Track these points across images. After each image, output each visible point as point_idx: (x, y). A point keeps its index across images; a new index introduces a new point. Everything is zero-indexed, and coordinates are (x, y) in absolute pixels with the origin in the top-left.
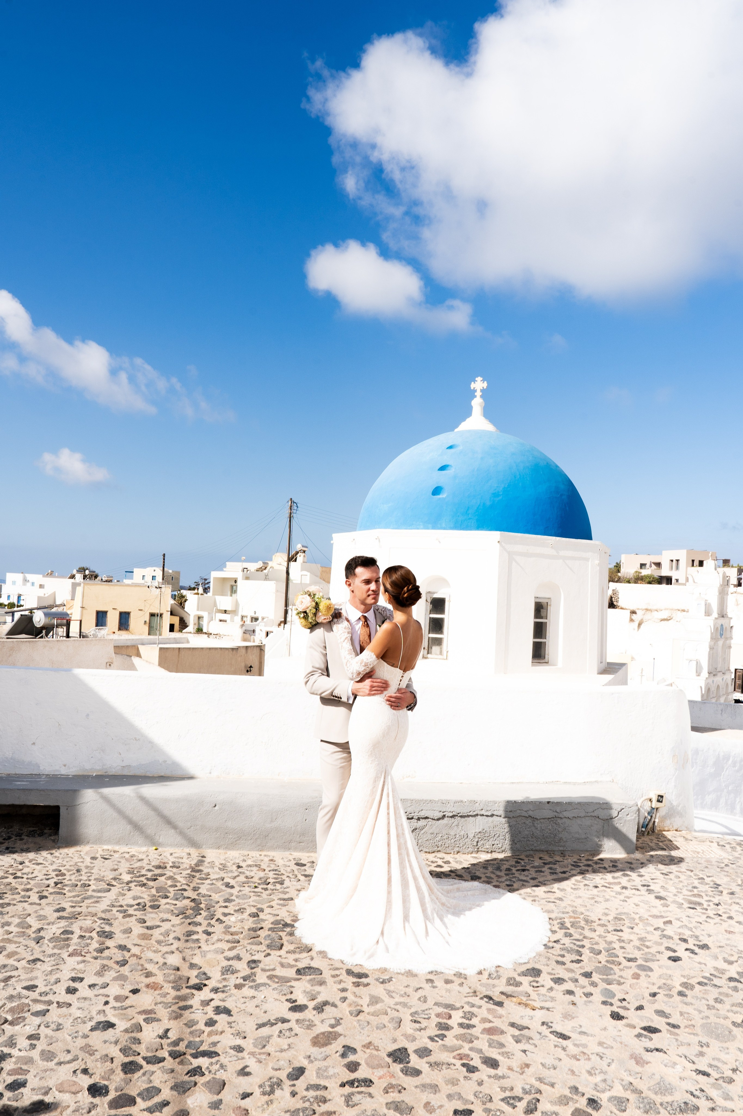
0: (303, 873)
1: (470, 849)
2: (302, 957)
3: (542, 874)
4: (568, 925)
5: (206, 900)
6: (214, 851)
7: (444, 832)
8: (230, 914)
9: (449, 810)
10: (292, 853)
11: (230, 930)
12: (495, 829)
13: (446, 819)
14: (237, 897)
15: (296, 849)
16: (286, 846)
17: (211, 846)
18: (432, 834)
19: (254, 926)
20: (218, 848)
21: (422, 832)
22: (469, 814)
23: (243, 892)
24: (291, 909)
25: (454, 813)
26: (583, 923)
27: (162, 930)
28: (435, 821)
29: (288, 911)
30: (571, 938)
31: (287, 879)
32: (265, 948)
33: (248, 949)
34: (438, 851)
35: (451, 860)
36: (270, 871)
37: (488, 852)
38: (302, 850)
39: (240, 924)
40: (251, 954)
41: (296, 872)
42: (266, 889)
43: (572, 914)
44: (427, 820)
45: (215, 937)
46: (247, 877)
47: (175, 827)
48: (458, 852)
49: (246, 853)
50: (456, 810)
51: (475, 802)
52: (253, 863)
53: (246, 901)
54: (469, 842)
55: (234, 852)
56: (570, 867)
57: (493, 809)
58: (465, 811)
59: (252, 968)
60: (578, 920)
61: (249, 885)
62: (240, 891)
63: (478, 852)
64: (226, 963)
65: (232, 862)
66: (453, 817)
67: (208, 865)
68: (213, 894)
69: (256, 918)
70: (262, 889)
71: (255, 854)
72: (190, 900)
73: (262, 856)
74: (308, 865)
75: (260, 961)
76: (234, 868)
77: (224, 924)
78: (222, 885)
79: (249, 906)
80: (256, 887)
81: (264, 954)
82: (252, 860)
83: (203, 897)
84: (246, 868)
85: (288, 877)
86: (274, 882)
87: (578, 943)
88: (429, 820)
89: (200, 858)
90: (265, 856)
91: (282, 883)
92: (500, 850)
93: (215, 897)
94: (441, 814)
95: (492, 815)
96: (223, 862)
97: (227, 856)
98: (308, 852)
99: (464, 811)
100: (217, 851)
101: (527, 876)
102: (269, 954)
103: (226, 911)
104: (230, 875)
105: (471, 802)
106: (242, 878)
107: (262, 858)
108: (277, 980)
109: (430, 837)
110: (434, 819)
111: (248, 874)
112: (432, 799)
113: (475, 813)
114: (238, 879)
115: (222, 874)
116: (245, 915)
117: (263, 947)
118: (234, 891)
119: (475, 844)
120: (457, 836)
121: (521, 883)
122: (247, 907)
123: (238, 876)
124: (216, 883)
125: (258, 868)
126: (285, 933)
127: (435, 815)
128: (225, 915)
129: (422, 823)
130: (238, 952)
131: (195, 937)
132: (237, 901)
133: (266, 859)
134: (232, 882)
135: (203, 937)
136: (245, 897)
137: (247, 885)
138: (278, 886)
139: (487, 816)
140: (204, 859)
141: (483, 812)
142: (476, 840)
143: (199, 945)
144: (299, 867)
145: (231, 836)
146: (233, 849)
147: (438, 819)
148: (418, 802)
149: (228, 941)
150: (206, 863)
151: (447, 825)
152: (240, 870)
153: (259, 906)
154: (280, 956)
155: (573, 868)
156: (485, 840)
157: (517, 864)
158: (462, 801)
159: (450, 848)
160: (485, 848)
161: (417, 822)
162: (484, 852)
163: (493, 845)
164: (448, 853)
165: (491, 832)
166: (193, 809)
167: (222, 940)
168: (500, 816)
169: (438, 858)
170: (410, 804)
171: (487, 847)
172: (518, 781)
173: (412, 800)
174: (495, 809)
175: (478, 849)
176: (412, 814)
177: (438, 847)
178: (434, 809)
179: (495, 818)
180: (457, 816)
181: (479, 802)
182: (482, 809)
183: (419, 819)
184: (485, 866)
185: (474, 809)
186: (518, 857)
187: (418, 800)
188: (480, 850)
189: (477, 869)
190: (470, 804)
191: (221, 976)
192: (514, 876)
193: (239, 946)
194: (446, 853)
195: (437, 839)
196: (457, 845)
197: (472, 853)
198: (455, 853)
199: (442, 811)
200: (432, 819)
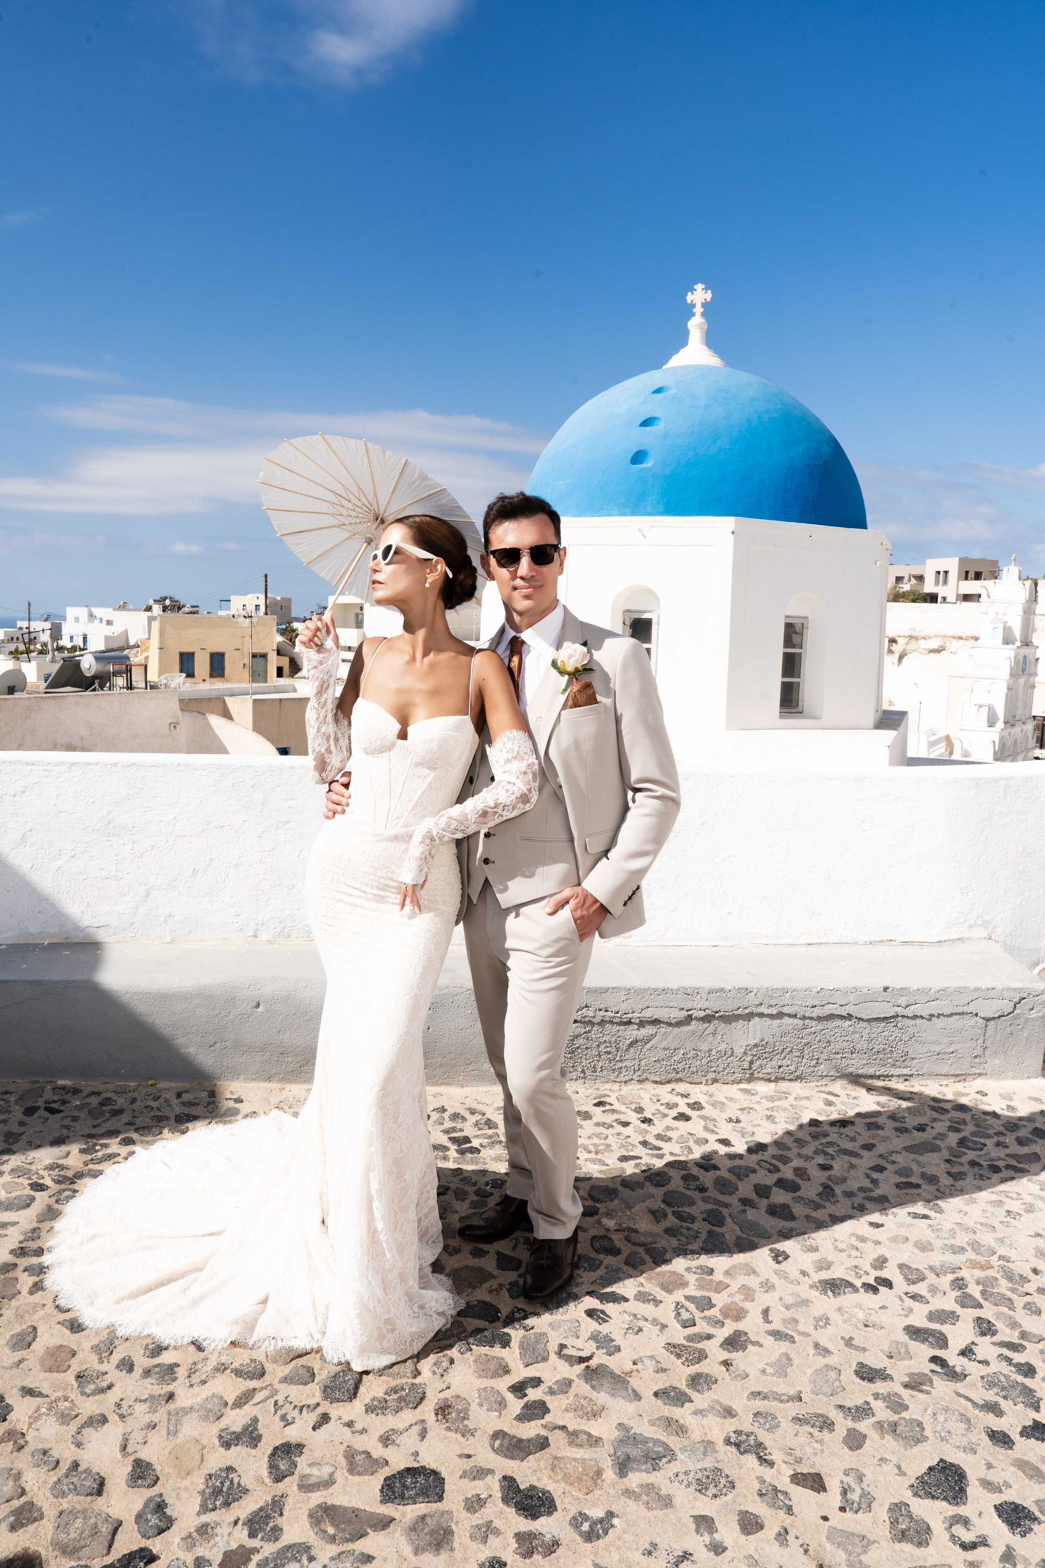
1: (736, 1075)
2: (401, 1426)
3: (880, 1132)
4: (975, 1290)
6: (261, 1085)
7: (689, 1046)
9: (699, 1007)
12: (784, 1039)
13: (693, 1023)
17: (254, 1076)
18: (665, 1049)
21: (648, 1046)
22: (737, 1013)
25: (708, 1012)
26: (1003, 1286)
28: (673, 1028)
30: (996, 1339)
32: (318, 1397)
33: (280, 1398)
35: (703, 1100)
37: (769, 1080)
40: (283, 1418)
43: (970, 1255)
44: (658, 1026)
48: (715, 1081)
50: (713, 1005)
51: (748, 991)
54: (735, 1064)
56: (929, 1112)
57: (782, 1004)
58: (729, 1008)
59: (279, 1478)
60: (990, 1273)
63: (751, 1079)
64: (219, 1458)
66: (707, 1019)
75: (300, 1447)
81: (311, 1418)
87: (1017, 1358)
88: (662, 1025)
89: (232, 1104)
92: (791, 1077)
94: (685, 1013)
95: (780, 1015)
97: (280, 1095)
99: (727, 1009)
100: (268, 1084)
101: (853, 1139)
102: (325, 1418)
105: (740, 990)
109: (662, 1054)
110: (670, 1025)
112: (666, 986)
113: (747, 1011)
117: (312, 1393)
119: (746, 1065)
120: (714, 1053)
121: (847, 1158)
127: (671, 1016)
129: (649, 1030)
130: (255, 1412)
139: (771, 1016)
140: (238, 1106)
141: (763, 1009)
142: (749, 1059)
143: (170, 1388)
147: (679, 1024)
148: (641, 992)
149: (238, 1373)
151: (694, 1032)
154: (350, 1424)
155: (935, 1115)
156: (766, 1058)
157: (828, 1108)
158: (722, 990)
159: (699, 1074)
160: (764, 1071)
161: (638, 1029)
162: (762, 1079)
163: (780, 1067)
164: (696, 1083)
165: (777, 1043)
166: (216, 1012)
167: (225, 1369)
168: (795, 1016)
169: (678, 1094)
170: (626, 997)
171: (769, 1070)
172: (819, 941)
173: (629, 990)
174: (785, 1003)
175: (752, 1074)
176: (628, 1016)
177: (677, 1073)
178: (671, 1004)
179: (786, 1020)
180: (714, 1016)
181: (755, 991)
182: (761, 1004)
183: (642, 1024)
184: (769, 1113)
185: (746, 1004)
186: (827, 1089)
187: (641, 989)
188: (756, 1075)
189: (755, 1123)
190: (739, 995)
191: (198, 1514)
192: (828, 1139)
193: (262, 1389)
194: (691, 1083)
195: (675, 1058)
196: (712, 1069)
197: (740, 1082)
198: (709, 1082)
199: (687, 1008)
200: (666, 1023)
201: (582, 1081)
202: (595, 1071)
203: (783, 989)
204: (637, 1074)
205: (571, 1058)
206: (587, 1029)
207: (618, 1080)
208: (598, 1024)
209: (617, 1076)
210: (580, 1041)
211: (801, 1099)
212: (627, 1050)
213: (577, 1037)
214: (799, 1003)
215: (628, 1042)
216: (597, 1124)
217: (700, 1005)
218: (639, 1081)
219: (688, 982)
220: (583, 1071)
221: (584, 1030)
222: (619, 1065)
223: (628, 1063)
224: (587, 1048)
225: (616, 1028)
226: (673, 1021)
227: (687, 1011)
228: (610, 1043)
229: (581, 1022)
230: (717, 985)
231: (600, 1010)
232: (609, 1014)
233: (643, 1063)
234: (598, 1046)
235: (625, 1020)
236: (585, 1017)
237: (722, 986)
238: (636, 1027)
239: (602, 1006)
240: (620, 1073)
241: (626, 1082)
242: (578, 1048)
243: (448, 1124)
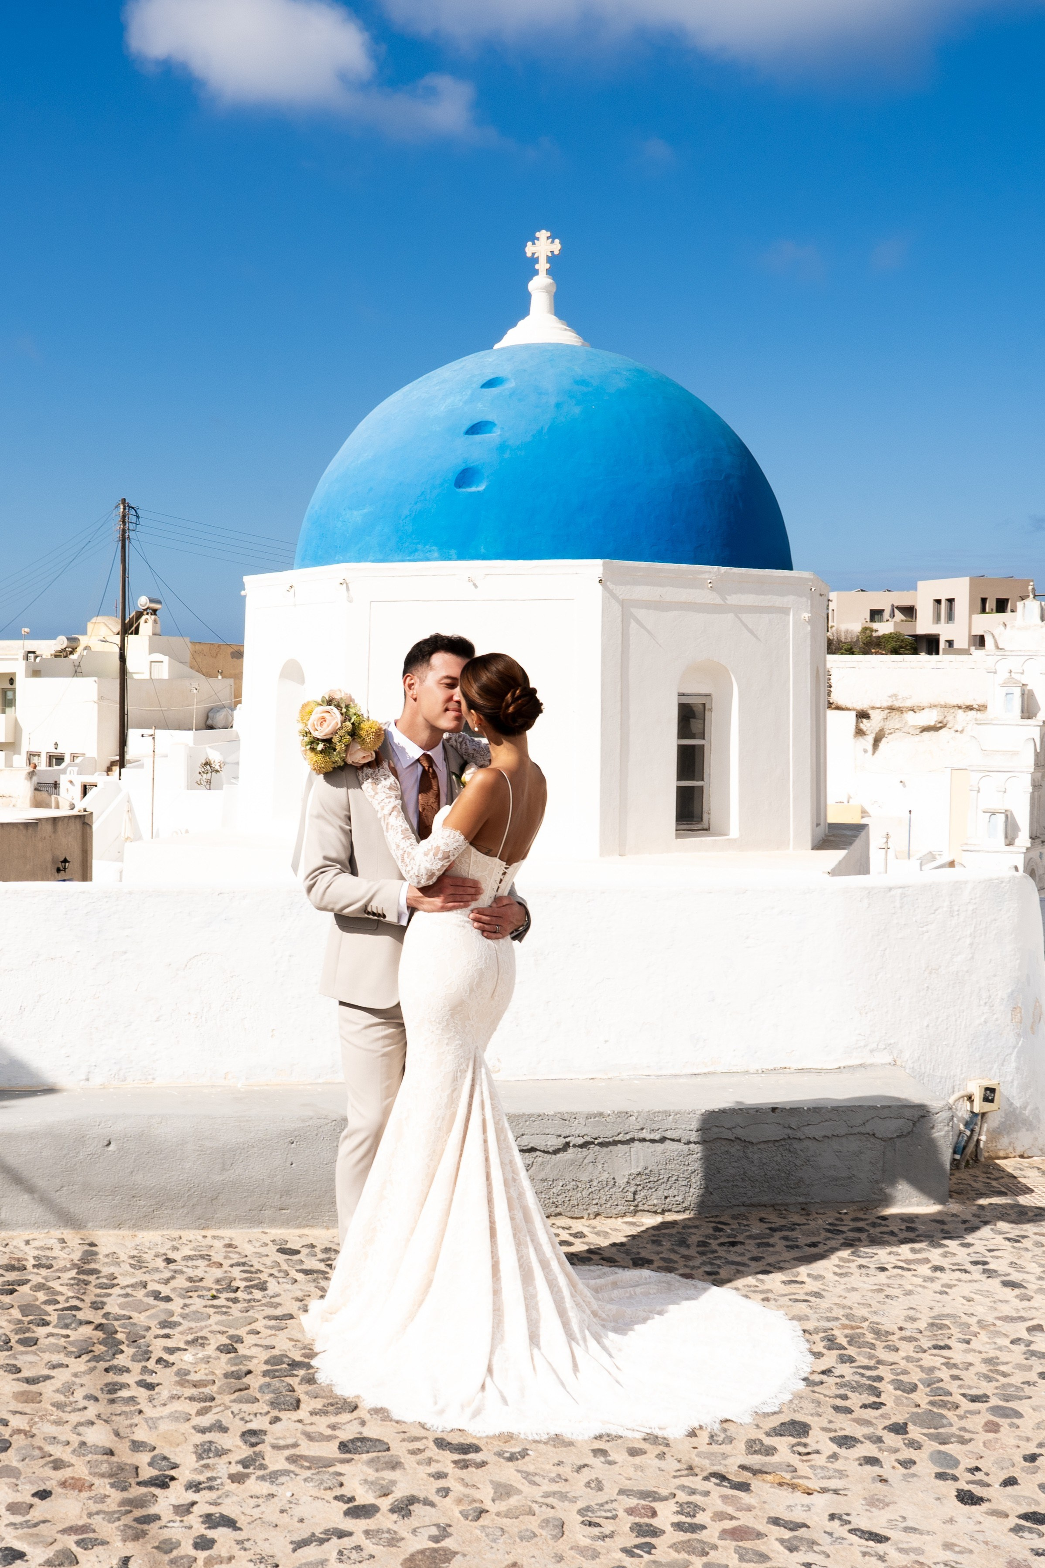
0: (298, 1267)
1: (620, 1207)
2: (344, 1421)
3: (771, 1249)
4: (842, 1341)
5: (124, 1326)
6: (111, 1232)
7: (569, 1177)
8: (179, 1349)
9: (577, 1133)
10: (266, 1230)
11: (188, 1377)
12: (668, 1167)
13: (572, 1150)
14: (184, 1317)
15: (273, 1222)
16: (254, 1218)
17: (103, 1223)
18: (545, 1179)
19: (234, 1369)
20: (119, 1226)
22: (617, 1139)
23: (193, 1308)
24: (297, 1335)
25: (588, 1138)
27: (57, 1383)
28: (548, 1156)
29: (291, 1340)
30: (853, 1364)
31: (270, 1279)
32: (266, 1408)
33: (234, 1410)
34: (556, 1215)
35: (586, 1231)
36: (232, 1266)
37: (655, 1212)
38: (286, 1223)
39: (204, 1366)
40: (242, 1419)
41: (285, 1266)
42: (235, 1301)
43: (845, 1321)
44: (534, 1154)
45: (164, 1393)
46: (190, 1280)
47: (30, 1189)
48: (597, 1215)
49: (175, 1234)
50: (591, 1131)
51: (628, 1115)
52: (193, 1253)
53: (203, 1324)
54: (619, 1195)
55: (151, 1233)
56: (824, 1234)
57: (664, 1127)
58: (609, 1133)
59: (253, 1445)
60: (859, 1331)
61: (200, 1293)
62: (186, 1305)
63: (636, 1212)
64: (199, 1438)
65: (153, 1252)
66: (585, 1145)
67: (106, 1260)
68: (134, 1315)
69: (232, 1355)
70: (228, 1299)
71: (193, 1235)
72: (92, 1327)
73: (209, 1239)
74: (304, 1251)
75: (263, 1431)
76: (160, 1263)
77: (175, 1368)
78: (147, 1295)
79: (211, 1332)
80: (214, 1297)
81: (267, 1419)
82: (191, 1246)
83: (117, 1320)
84: (184, 1263)
85: (271, 1275)
86: (247, 1287)
88: (538, 1153)
89: (87, 1248)
90: (214, 1237)
91: (263, 1287)
92: (680, 1207)
93: (140, 1319)
94: (562, 1141)
95: (663, 1140)
96: (135, 1253)
97: (138, 1241)
98: (299, 1226)
99: (607, 1133)
100: (117, 1232)
101: (742, 1254)
102: (277, 1419)
103: (170, 1343)
104: (157, 1276)
105: (619, 1114)
106: (181, 1282)
107: (209, 1241)
108: (306, 1464)
110: (548, 1152)
111: (190, 1272)
112: (541, 1112)
113: (628, 1137)
114: (173, 1284)
115: (140, 1276)
116: (210, 1350)
117: (263, 1407)
118: (176, 1306)
119: (630, 1196)
120: (595, 1183)
121: (734, 1267)
122: (208, 1335)
123: (173, 1278)
124: (134, 1293)
125: (207, 1263)
126: (298, 1380)
127: (551, 1143)
128: (171, 1351)
130: (216, 1417)
131: (124, 1393)
132: (186, 1324)
133: (219, 1244)
134: (165, 1291)
135: (142, 1394)
136: (198, 1316)
137: (196, 1294)
138: (257, 1294)
139: (653, 1141)
140: (94, 1248)
141: (645, 1134)
142: (632, 1189)
143: (139, 1407)
144: (288, 1257)
145: (142, 1203)
146: (147, 1228)
147: (556, 1152)
149: (191, 1399)
150: (100, 1256)
151: (573, 1162)
152: (172, 1266)
153: (232, 1332)
154: (300, 1421)
155: (830, 1235)
156: (650, 1188)
157: (717, 1233)
158: (601, 1114)
159: (580, 1207)
160: (650, 1203)
162: (648, 1211)
163: (666, 1198)
164: (577, 1218)
165: (662, 1171)
166: (64, 1152)
167: (179, 1398)
168: (679, 1141)
169: (558, 1227)
171: (655, 1202)
172: (706, 1070)
174: (668, 1127)
175: (637, 1206)
178: (547, 1131)
179: (668, 1144)
180: (593, 1143)
181: (636, 1114)
182: (642, 1129)
184: (655, 1238)
185: (627, 1129)
186: (718, 1220)
187: (515, 1115)
188: (641, 1207)
189: (641, 1246)
190: (619, 1120)
191: (197, 1461)
192: (716, 1255)
193: (216, 1406)
194: (572, 1218)
195: (554, 1190)
196: (594, 1202)
197: (624, 1215)
198: (592, 1216)
199: (564, 1134)
200: (544, 1152)
203: (665, 1112)
211: (690, 1227)
214: (683, 1127)
217: (579, 1131)
219: (564, 1108)
226: (550, 1150)
227: (564, 1137)
230: (595, 1110)
237: (601, 1110)
243: (321, 1256)
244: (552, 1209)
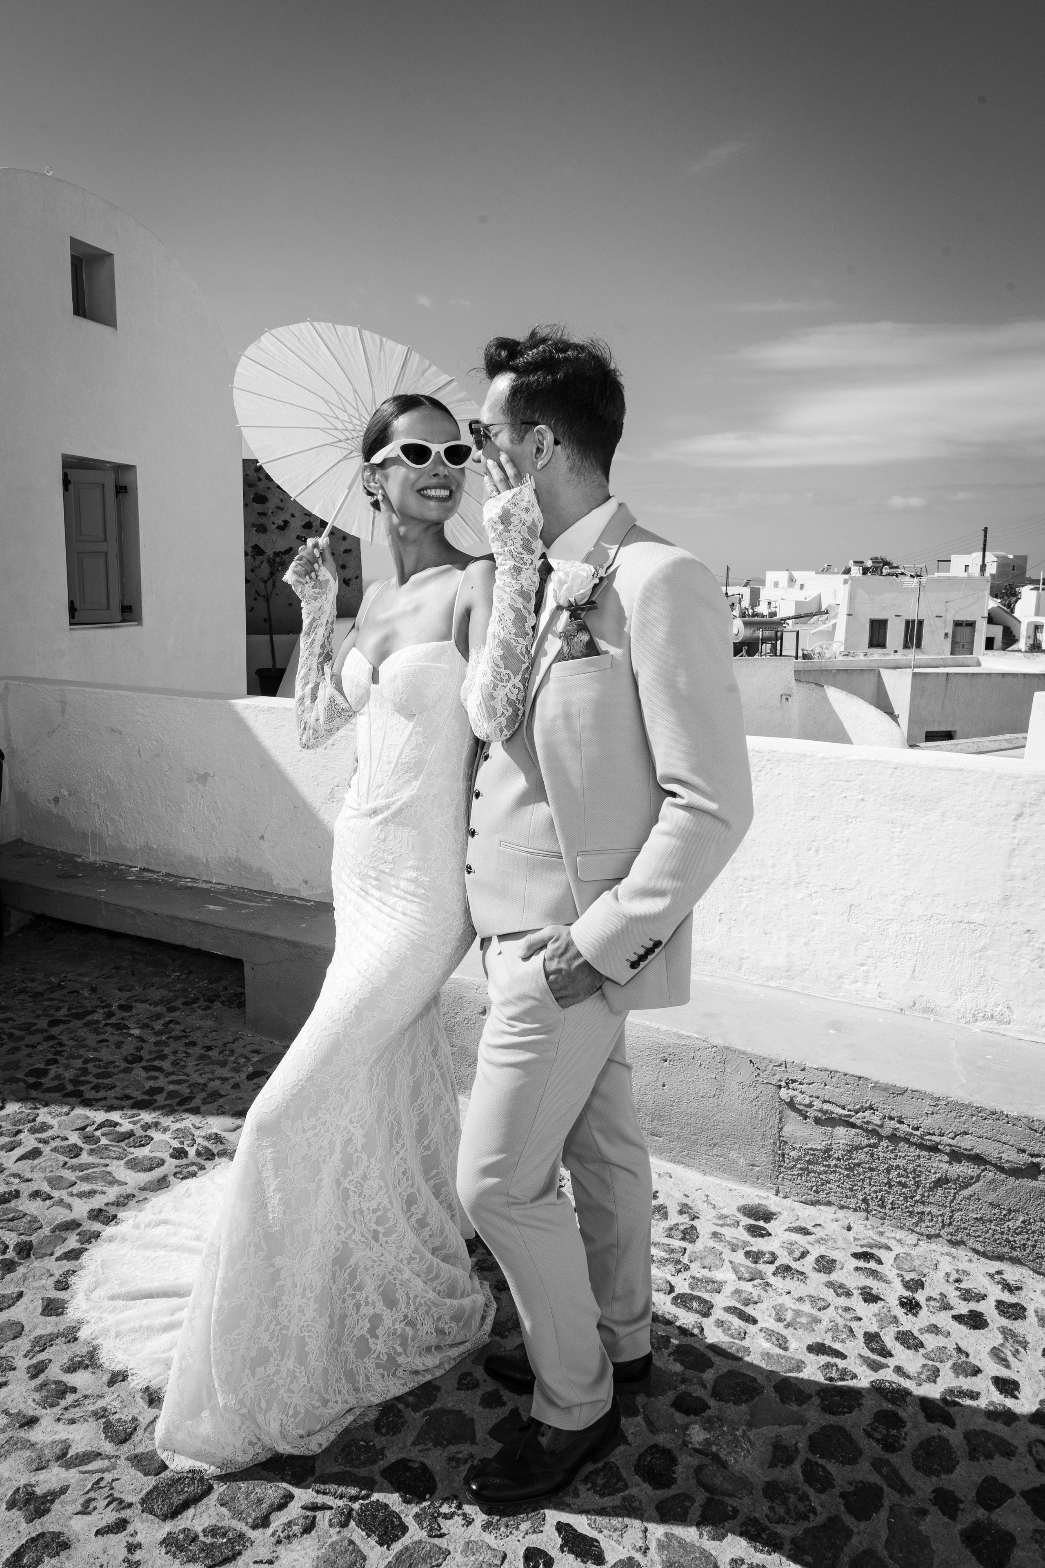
18: (992, 1205)
21: (965, 1193)
28: (1006, 1176)
35: (1034, 1303)
44: (982, 1166)
88: (989, 1166)
94: (1025, 1158)
109: (988, 1213)
110: (1002, 1169)
127: (1005, 1157)
129: (967, 1169)
147: (1016, 1172)
148: (957, 1108)
161: (950, 1163)
169: (1000, 1282)
170: (931, 1109)
173: (938, 1099)
176: (933, 1138)
177: (1013, 1248)
178: (1004, 1138)
183: (956, 1156)
187: (956, 1103)
195: (1009, 1224)
199: (1029, 1150)
200: (995, 1165)
201: (864, 1214)
202: (883, 1206)
204: (948, 1229)
205: (848, 1176)
206: (872, 1141)
207: (917, 1229)
208: (887, 1138)
209: (917, 1224)
210: (861, 1156)
212: (931, 1189)
213: (858, 1148)
215: (933, 1178)
216: (830, 1285)
218: (950, 1241)
220: (865, 1200)
221: (866, 1142)
222: (919, 1208)
223: (934, 1210)
224: (872, 1170)
225: (914, 1152)
226: (1007, 1166)
227: (1032, 1156)
228: (905, 1170)
229: (861, 1128)
231: (891, 1118)
232: (903, 1127)
233: (957, 1215)
234: (888, 1171)
235: (929, 1143)
236: (868, 1123)
238: (946, 1158)
239: (894, 1114)
240: (921, 1220)
241: (929, 1237)
242: (858, 1165)
244: (1006, 1250)
